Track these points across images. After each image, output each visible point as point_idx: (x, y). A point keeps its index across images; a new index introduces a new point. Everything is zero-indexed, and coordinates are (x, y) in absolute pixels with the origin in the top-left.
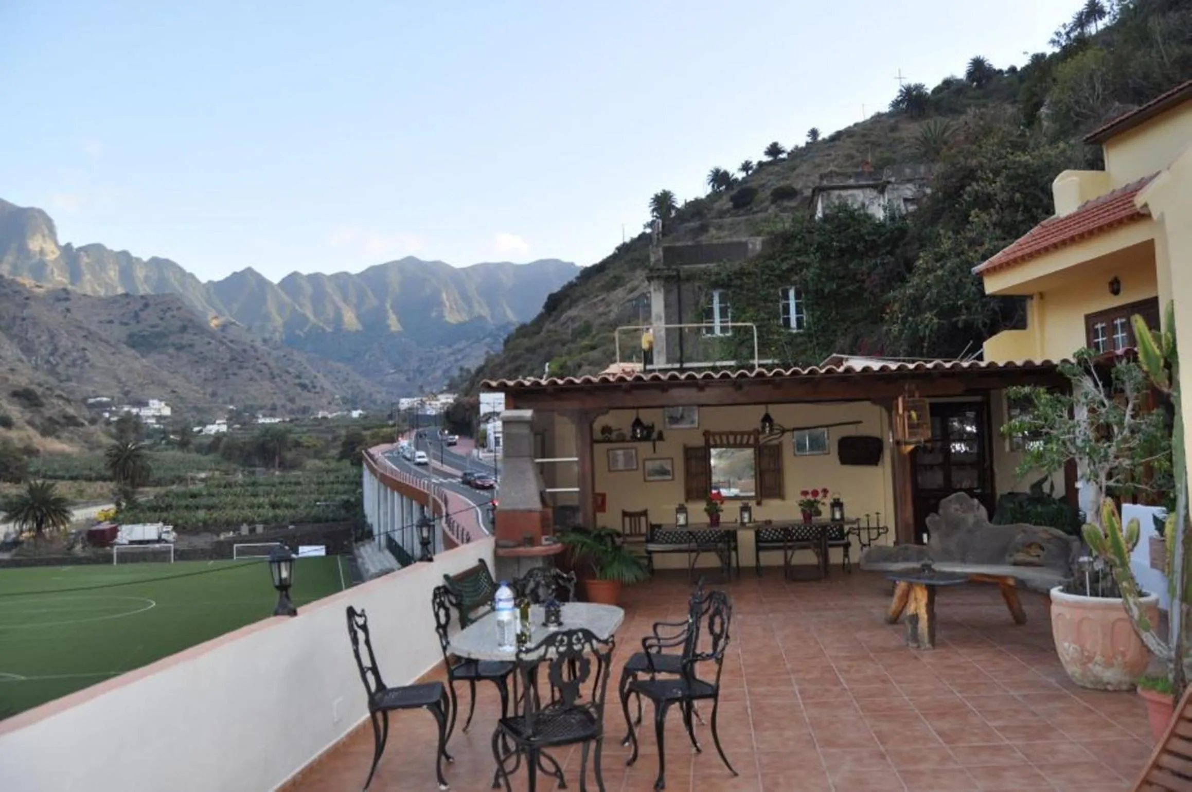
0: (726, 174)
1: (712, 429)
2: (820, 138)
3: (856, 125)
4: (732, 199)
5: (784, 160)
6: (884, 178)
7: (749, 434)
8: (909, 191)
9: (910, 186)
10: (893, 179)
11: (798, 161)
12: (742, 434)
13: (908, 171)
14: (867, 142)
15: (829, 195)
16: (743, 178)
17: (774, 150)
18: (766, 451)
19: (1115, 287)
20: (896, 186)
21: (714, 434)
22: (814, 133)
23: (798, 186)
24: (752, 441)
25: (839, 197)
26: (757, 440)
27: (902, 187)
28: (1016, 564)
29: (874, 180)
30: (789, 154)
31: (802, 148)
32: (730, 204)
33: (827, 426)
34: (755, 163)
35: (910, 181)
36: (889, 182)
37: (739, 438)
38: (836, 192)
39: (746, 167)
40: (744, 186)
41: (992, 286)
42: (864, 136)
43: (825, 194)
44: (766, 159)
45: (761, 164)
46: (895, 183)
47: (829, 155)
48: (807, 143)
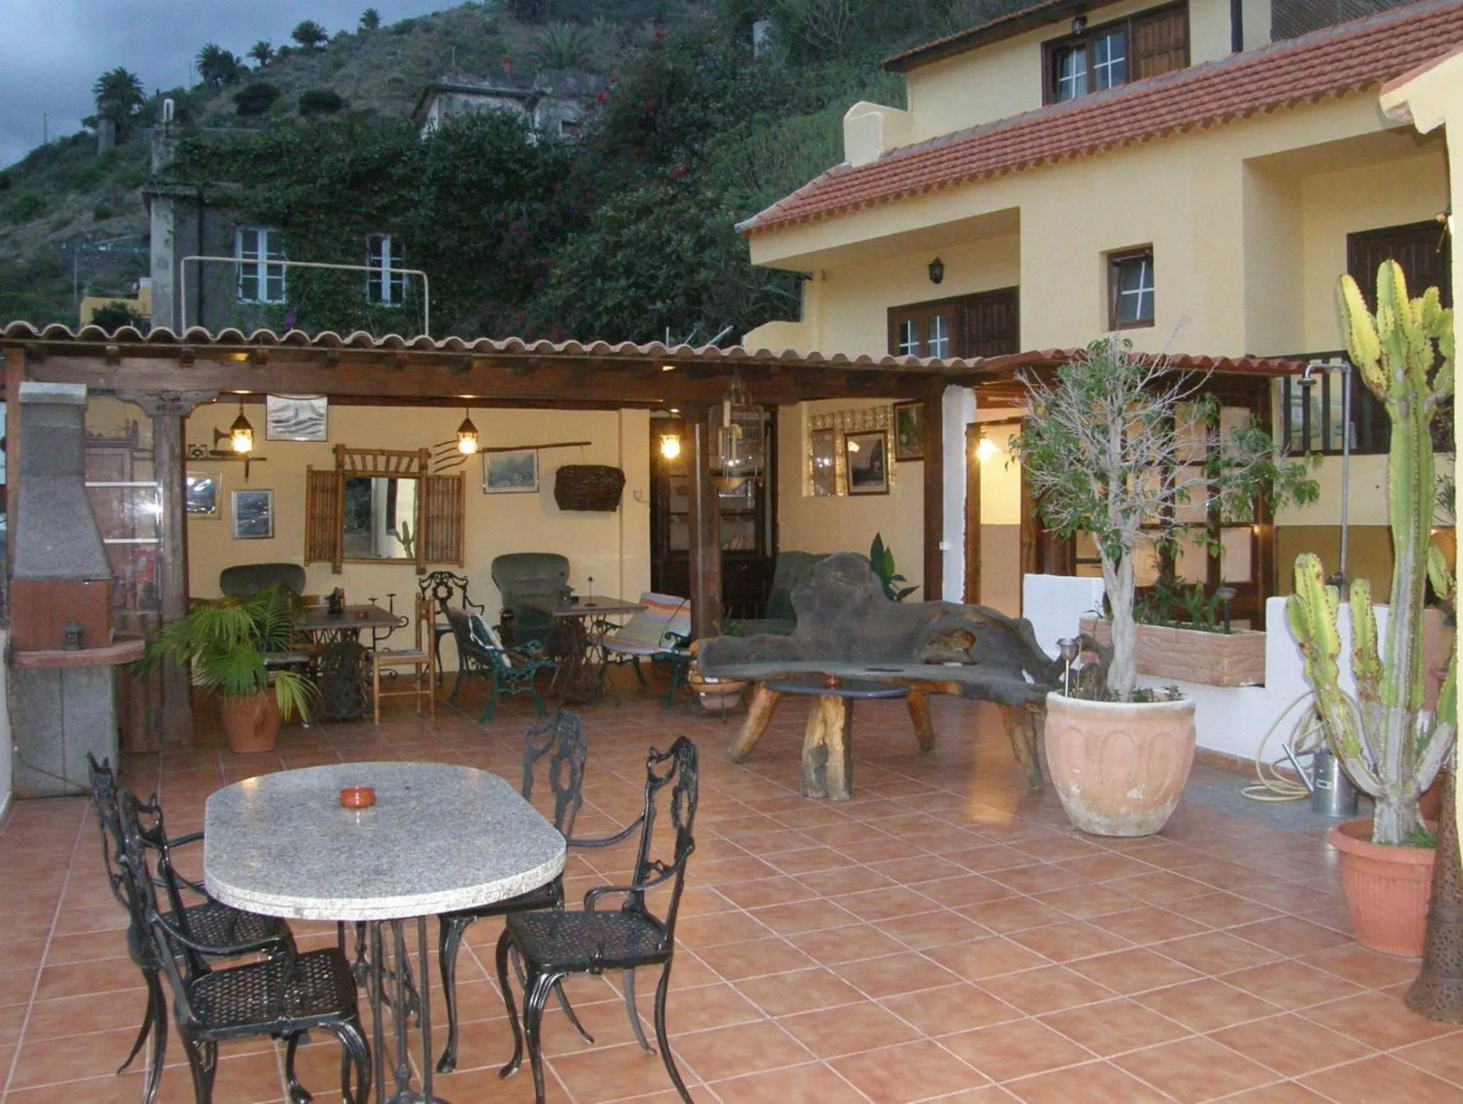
0: (227, 57)
1: (350, 445)
2: (381, 25)
3: (435, 15)
4: (238, 98)
5: (322, 50)
6: (536, 87)
7: (411, 455)
8: (571, 111)
9: (573, 103)
10: (549, 90)
11: (343, 55)
12: (401, 454)
13: (571, 81)
14: (452, 43)
15: (450, 99)
16: (257, 69)
17: (308, 33)
18: (440, 486)
19: (937, 272)
20: (553, 101)
21: (352, 452)
22: (371, 18)
23: (344, 92)
24: (415, 468)
25: (466, 104)
26: (423, 467)
27: (562, 103)
28: (928, 662)
29: (519, 87)
30: (331, 42)
31: (352, 37)
32: (233, 108)
33: (537, 447)
34: (275, 48)
35: (573, 96)
36: (543, 94)
37: (394, 460)
38: (462, 98)
39: (261, 52)
40: (258, 81)
41: (763, 254)
42: (447, 33)
43: (444, 97)
44: (293, 44)
45: (285, 51)
46: (552, 96)
47: (394, 53)
48: (360, 30)
